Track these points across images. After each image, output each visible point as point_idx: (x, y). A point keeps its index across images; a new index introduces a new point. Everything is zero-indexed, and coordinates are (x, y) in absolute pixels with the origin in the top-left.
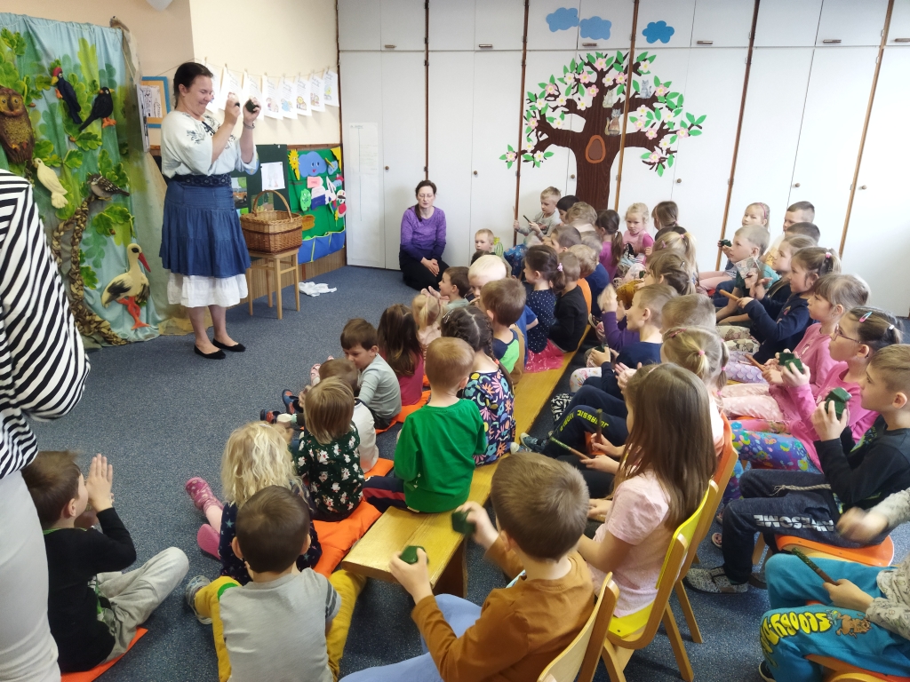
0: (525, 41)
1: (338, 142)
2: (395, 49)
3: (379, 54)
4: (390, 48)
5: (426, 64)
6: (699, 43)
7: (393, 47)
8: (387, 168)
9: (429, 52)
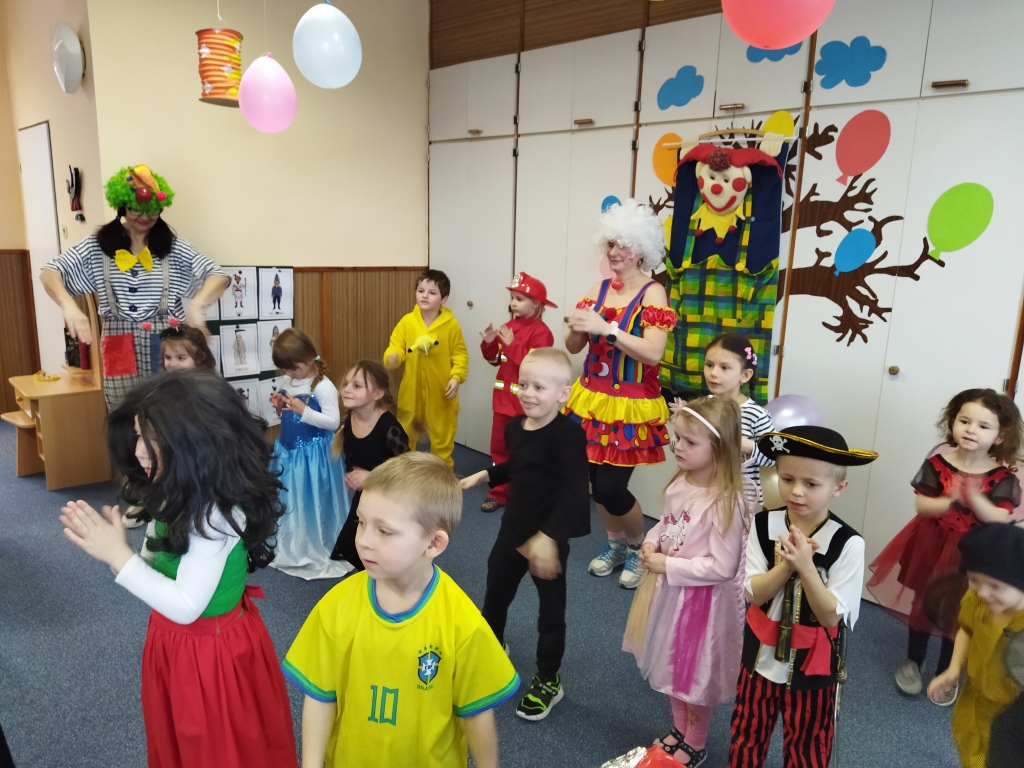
0: (637, 110)
2: (482, 134)
3: (467, 143)
4: (476, 135)
5: (515, 154)
6: (937, 86)
7: (478, 132)
8: (470, 304)
9: (519, 136)
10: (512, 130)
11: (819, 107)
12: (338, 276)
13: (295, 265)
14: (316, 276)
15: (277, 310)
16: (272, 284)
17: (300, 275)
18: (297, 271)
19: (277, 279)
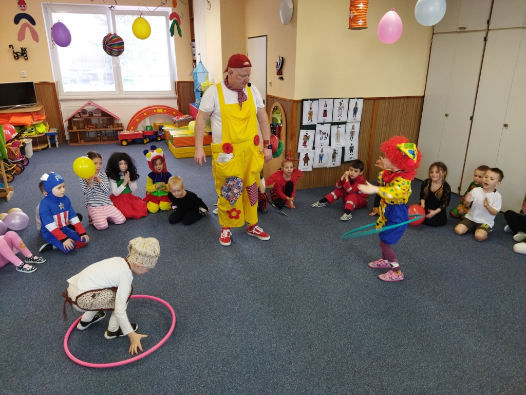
1: (422, 95)
2: (466, 30)
3: (456, 34)
4: (462, 30)
5: (485, 39)
7: (464, 28)
8: (447, 115)
9: (489, 30)
10: (485, 27)
12: (382, 101)
13: (364, 97)
14: (372, 102)
15: (355, 118)
16: (354, 106)
17: (365, 101)
18: (365, 99)
19: (356, 103)
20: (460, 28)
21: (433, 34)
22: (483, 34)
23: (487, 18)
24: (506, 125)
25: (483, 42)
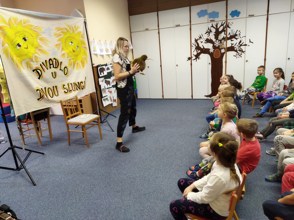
0: (190, 22)
2: (149, 30)
3: (144, 32)
4: (147, 29)
5: (159, 33)
6: (249, 15)
8: (148, 67)
9: (159, 29)
10: (157, 28)
11: (228, 20)
20: (146, 29)
21: (131, 33)
22: (157, 31)
23: (157, 24)
24: (177, 65)
25: (158, 34)
